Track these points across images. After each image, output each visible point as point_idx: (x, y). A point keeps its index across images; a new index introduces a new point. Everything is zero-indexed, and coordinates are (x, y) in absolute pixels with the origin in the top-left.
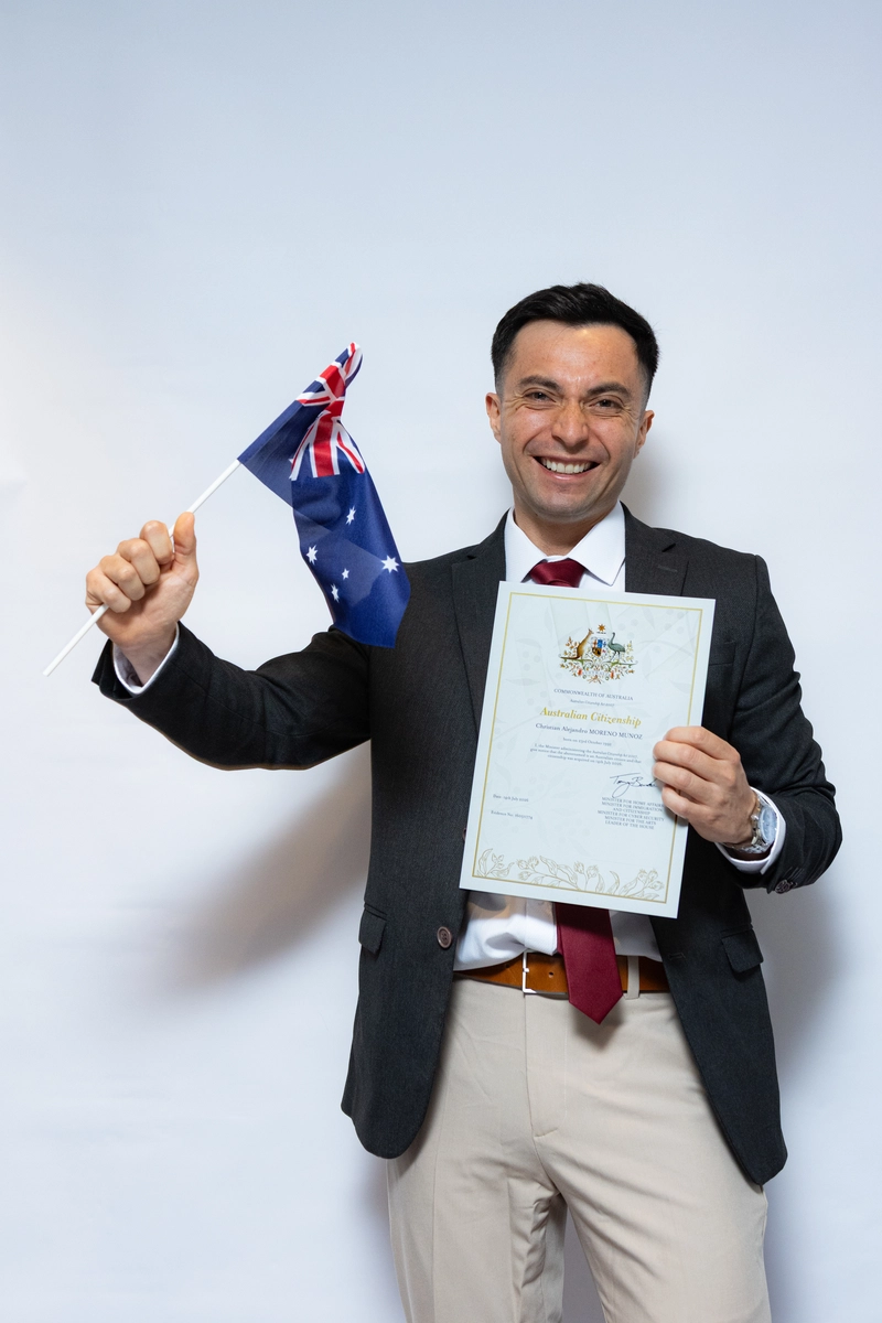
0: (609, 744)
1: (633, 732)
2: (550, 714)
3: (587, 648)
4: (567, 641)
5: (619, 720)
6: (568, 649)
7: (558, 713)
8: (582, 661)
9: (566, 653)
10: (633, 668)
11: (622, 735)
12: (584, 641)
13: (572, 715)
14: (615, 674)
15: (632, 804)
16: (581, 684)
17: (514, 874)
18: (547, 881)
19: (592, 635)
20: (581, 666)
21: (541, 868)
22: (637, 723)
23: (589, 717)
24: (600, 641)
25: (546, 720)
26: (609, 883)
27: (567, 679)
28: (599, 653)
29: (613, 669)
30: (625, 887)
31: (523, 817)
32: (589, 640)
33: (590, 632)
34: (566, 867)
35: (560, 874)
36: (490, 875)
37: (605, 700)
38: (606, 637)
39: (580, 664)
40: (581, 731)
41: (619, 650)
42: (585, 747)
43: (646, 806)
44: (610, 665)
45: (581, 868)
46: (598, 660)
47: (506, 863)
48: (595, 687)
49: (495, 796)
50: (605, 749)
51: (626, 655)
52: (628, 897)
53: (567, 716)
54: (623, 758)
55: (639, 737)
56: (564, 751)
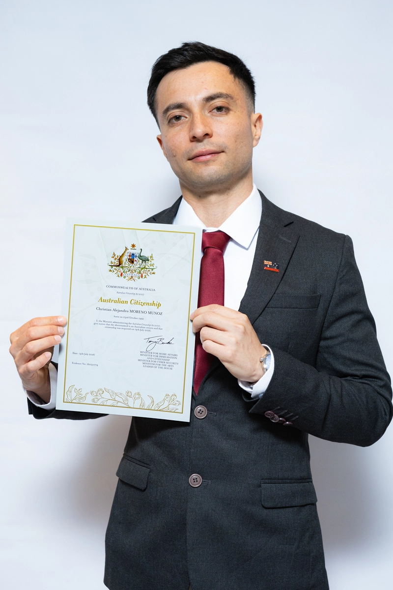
0: (142, 319)
1: (157, 311)
2: (105, 301)
3: (125, 259)
4: (112, 255)
5: (148, 304)
6: (113, 260)
7: (110, 301)
8: (122, 267)
9: (112, 263)
10: (154, 271)
11: (150, 313)
12: (123, 255)
13: (118, 301)
14: (143, 275)
15: (159, 355)
16: (122, 281)
17: (89, 399)
18: (110, 403)
19: (128, 251)
20: (122, 271)
21: (106, 395)
22: (159, 305)
23: (129, 302)
24: (133, 254)
25: (103, 305)
26: (148, 402)
27: (113, 278)
28: (133, 262)
29: (142, 272)
30: (157, 404)
31: (92, 365)
32: (126, 254)
33: (126, 249)
34: (121, 394)
35: (117, 398)
36: (74, 401)
37: (138, 291)
38: (136, 252)
39: (121, 269)
40: (124, 311)
41: (145, 260)
42: (128, 320)
43: (167, 356)
44: (140, 269)
45: (130, 394)
46: (132, 267)
47: (83, 393)
48: (131, 283)
49: (73, 353)
50: (141, 322)
51: (150, 263)
52: (160, 410)
53: (115, 302)
54: (151, 327)
55: (161, 314)
56: (115, 324)
